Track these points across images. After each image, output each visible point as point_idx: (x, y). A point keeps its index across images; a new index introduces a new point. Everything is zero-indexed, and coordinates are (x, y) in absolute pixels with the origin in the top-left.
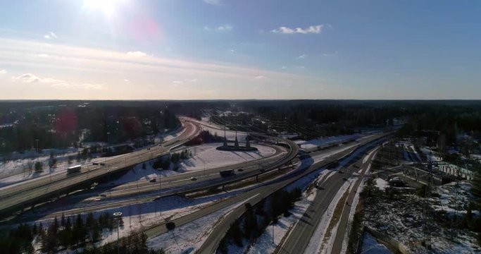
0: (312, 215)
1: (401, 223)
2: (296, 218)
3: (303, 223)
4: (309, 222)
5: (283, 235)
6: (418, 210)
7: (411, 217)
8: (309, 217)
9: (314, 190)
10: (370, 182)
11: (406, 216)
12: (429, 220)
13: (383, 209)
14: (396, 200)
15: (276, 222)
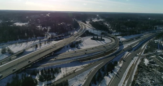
1: (150, 83)
2: (115, 74)
3: (117, 77)
4: (118, 77)
5: (109, 82)
6: (157, 78)
7: (154, 81)
8: (119, 74)
9: (122, 61)
10: (143, 60)
11: (152, 80)
12: (160, 83)
13: (144, 75)
14: (150, 72)
15: (108, 75)
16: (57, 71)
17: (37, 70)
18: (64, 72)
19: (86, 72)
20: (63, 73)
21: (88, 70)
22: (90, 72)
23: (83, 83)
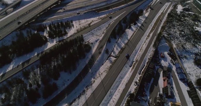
0: (145, 25)
1: (178, 34)
2: (138, 26)
3: (140, 29)
4: (143, 29)
5: (132, 35)
6: (188, 28)
7: (184, 32)
8: (143, 26)
9: (150, 9)
10: (175, 7)
11: (182, 31)
12: (190, 34)
13: (174, 26)
14: (182, 21)
15: (130, 28)
16: (68, 25)
17: (43, 25)
18: (77, 25)
19: (103, 25)
20: (76, 27)
21: (107, 23)
22: (109, 24)
23: (101, 38)
